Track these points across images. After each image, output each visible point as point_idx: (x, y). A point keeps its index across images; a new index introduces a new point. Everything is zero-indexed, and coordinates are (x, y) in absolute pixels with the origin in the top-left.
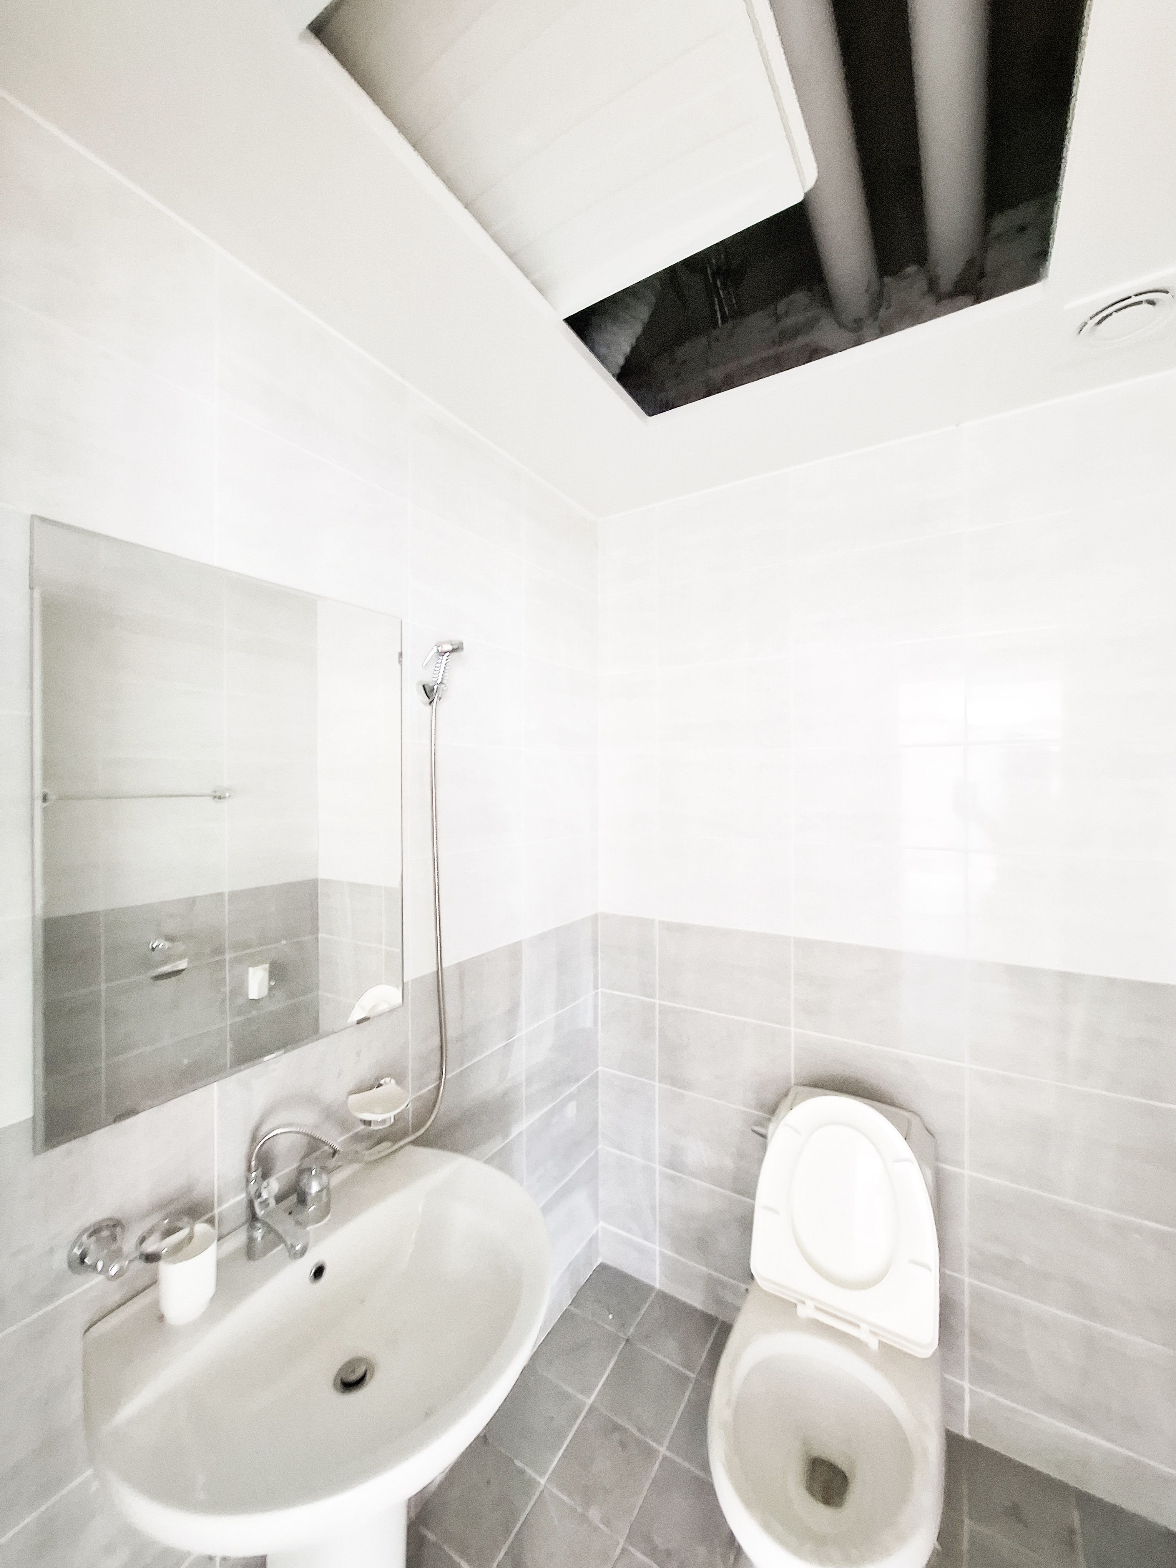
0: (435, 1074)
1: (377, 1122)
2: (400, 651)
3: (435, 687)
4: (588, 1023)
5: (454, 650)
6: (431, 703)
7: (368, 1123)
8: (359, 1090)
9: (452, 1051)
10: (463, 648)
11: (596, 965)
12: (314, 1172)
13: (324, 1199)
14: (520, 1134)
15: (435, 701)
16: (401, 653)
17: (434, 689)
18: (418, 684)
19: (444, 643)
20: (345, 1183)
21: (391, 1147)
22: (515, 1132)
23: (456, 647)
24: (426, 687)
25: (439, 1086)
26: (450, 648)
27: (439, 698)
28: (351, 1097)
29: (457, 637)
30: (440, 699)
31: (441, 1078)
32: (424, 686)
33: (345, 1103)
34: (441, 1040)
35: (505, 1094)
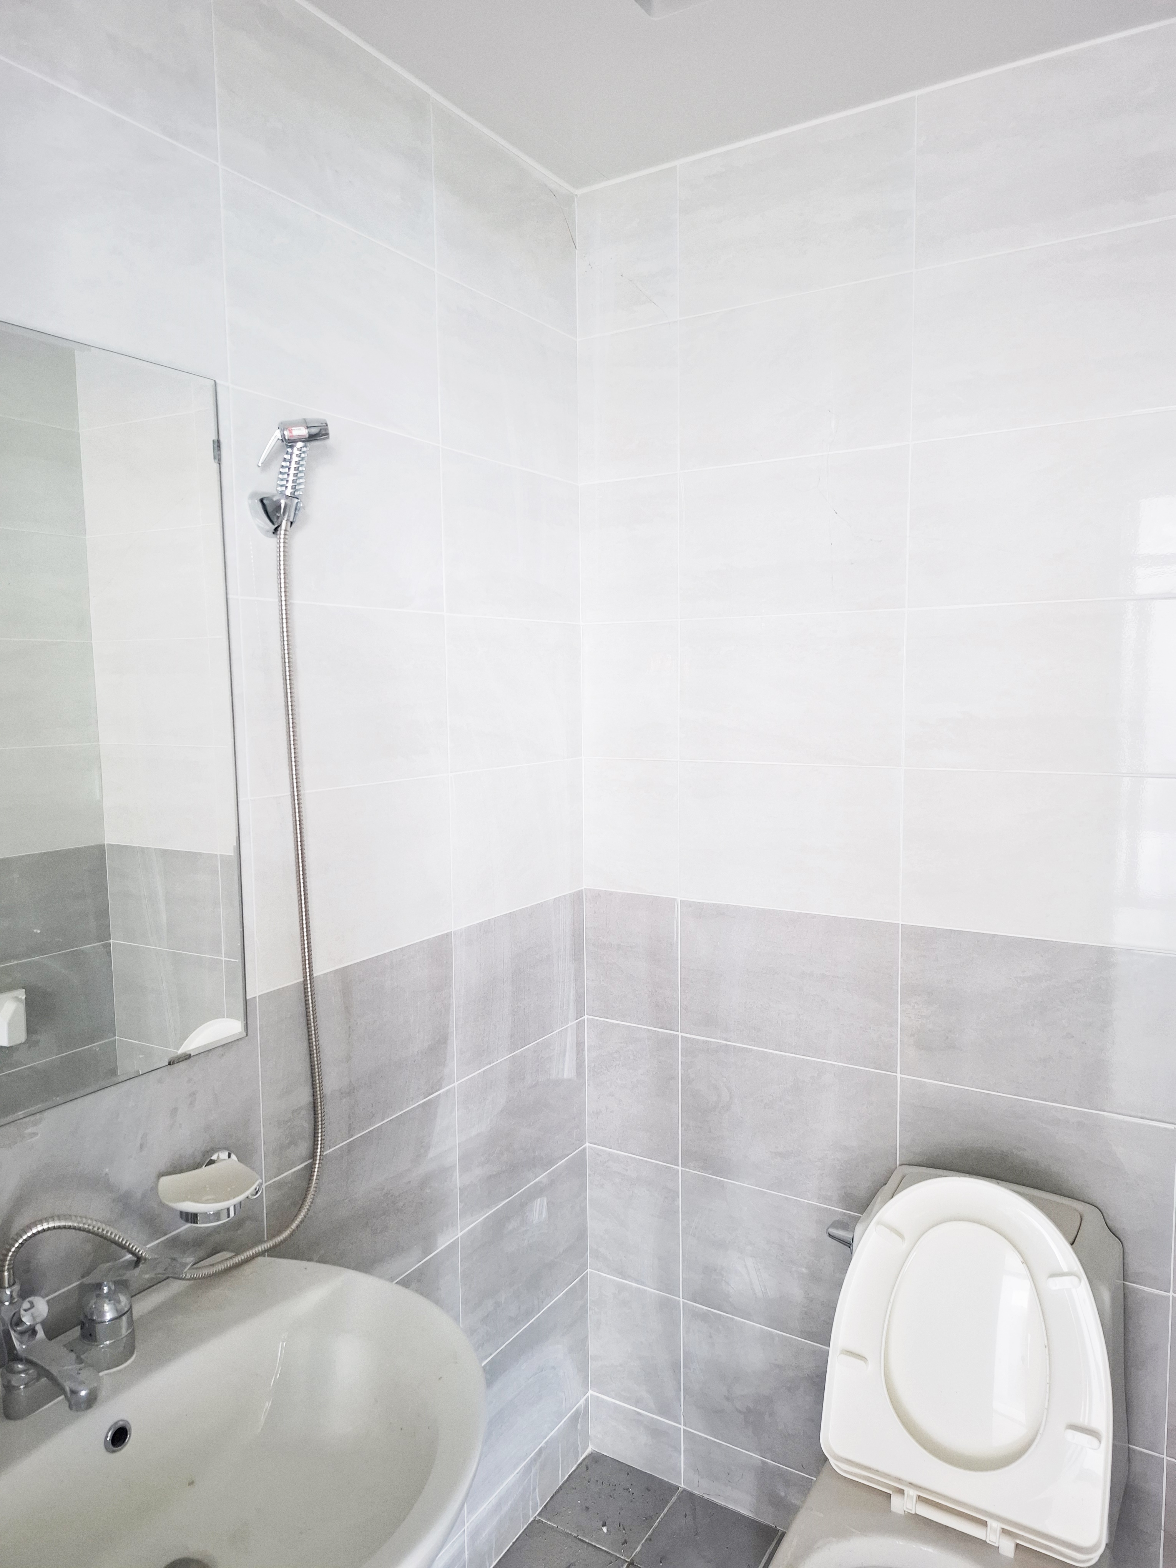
0: (303, 1148)
1: (207, 1217)
2: (215, 438)
3: (283, 502)
4: (568, 1072)
5: (312, 438)
6: (276, 530)
7: (192, 1218)
8: (176, 1169)
9: (333, 1112)
10: (327, 434)
11: (578, 976)
12: (106, 1289)
13: (124, 1332)
14: (452, 1247)
15: (283, 526)
16: (218, 441)
17: (280, 506)
18: (252, 496)
19: (296, 424)
20: (158, 1311)
21: (231, 1258)
22: (443, 1243)
23: (314, 431)
24: (265, 501)
25: (311, 1167)
26: (303, 432)
27: (289, 524)
28: (164, 1180)
29: (316, 414)
30: (292, 523)
31: (313, 1155)
32: (262, 501)
33: (155, 1188)
34: (314, 1095)
35: (424, 1183)
